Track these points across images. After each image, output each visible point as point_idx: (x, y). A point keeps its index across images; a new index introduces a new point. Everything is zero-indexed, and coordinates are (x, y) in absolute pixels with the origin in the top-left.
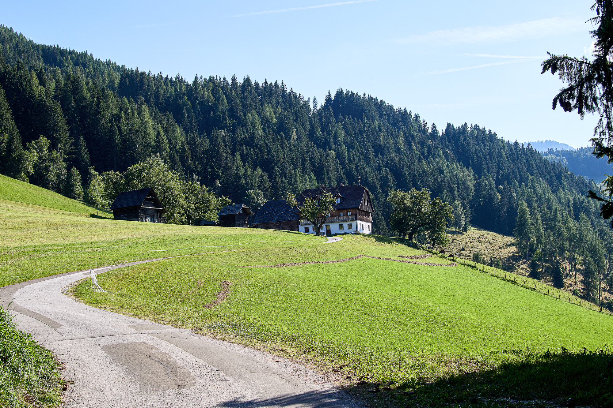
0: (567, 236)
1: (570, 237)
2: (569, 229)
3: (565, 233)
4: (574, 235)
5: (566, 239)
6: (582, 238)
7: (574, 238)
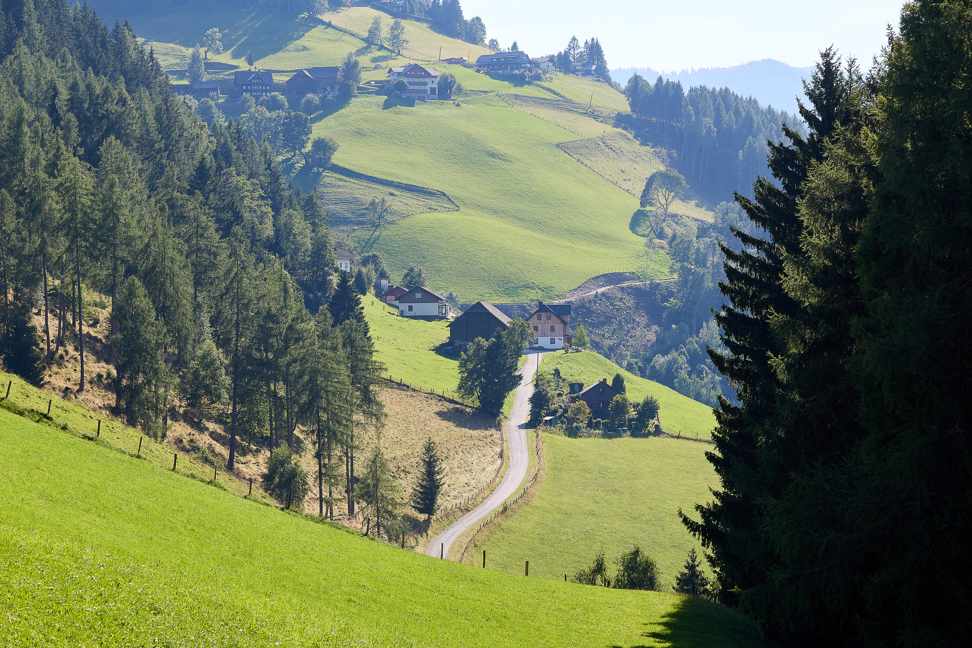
0: (61, 218)
1: (71, 220)
2: (67, 191)
3: (54, 205)
4: (85, 213)
5: (59, 228)
6: (114, 228)
7: (85, 225)
